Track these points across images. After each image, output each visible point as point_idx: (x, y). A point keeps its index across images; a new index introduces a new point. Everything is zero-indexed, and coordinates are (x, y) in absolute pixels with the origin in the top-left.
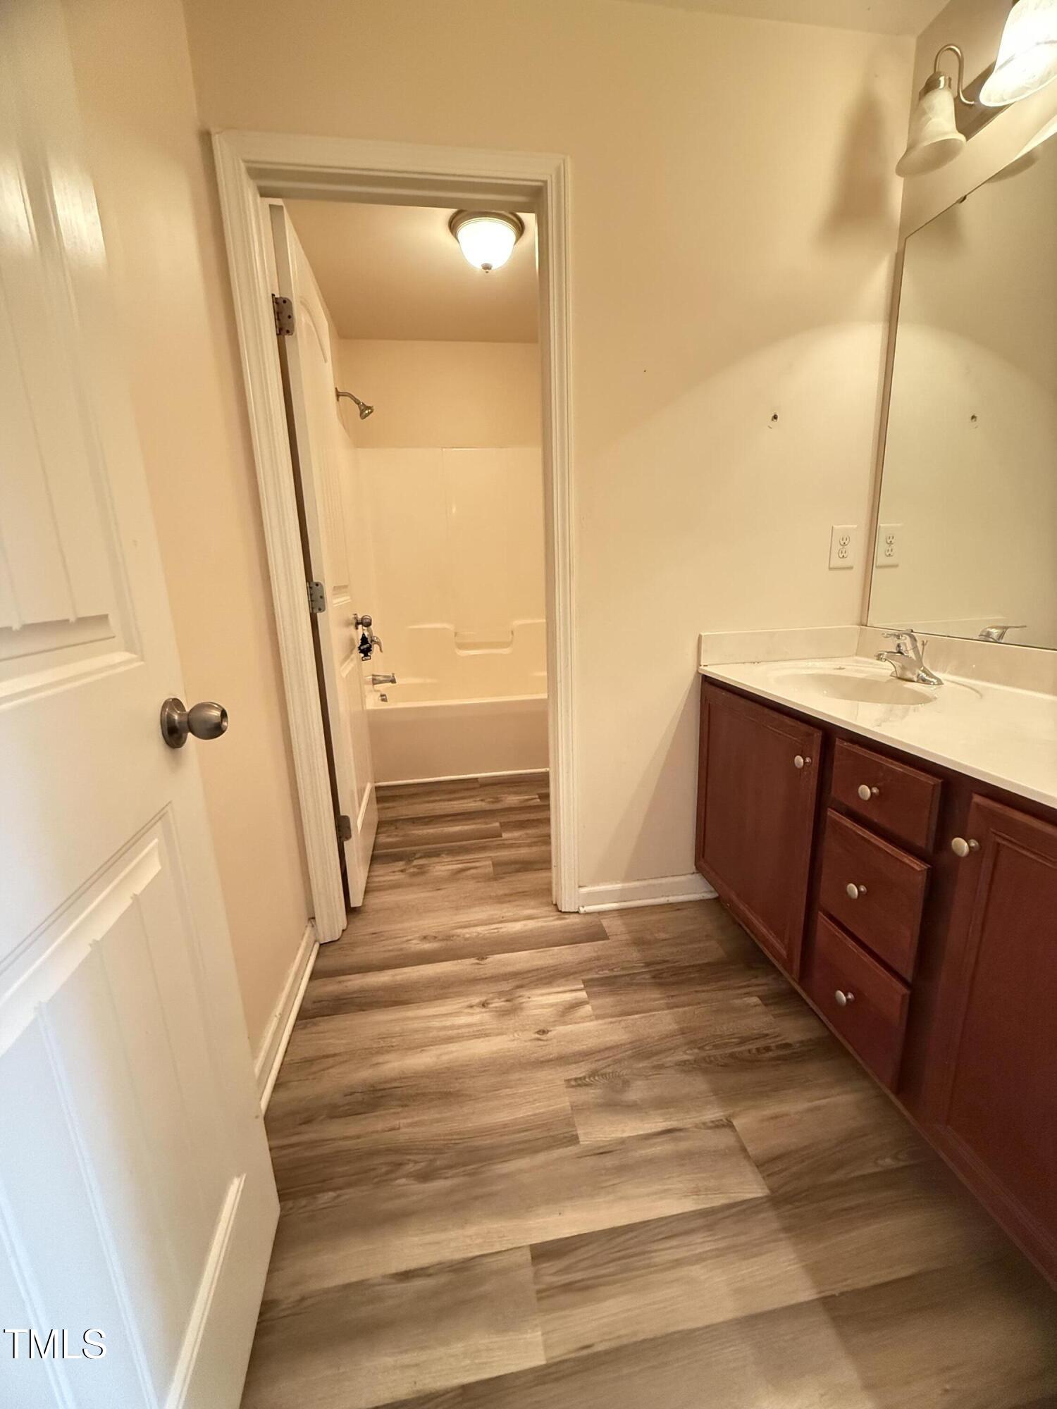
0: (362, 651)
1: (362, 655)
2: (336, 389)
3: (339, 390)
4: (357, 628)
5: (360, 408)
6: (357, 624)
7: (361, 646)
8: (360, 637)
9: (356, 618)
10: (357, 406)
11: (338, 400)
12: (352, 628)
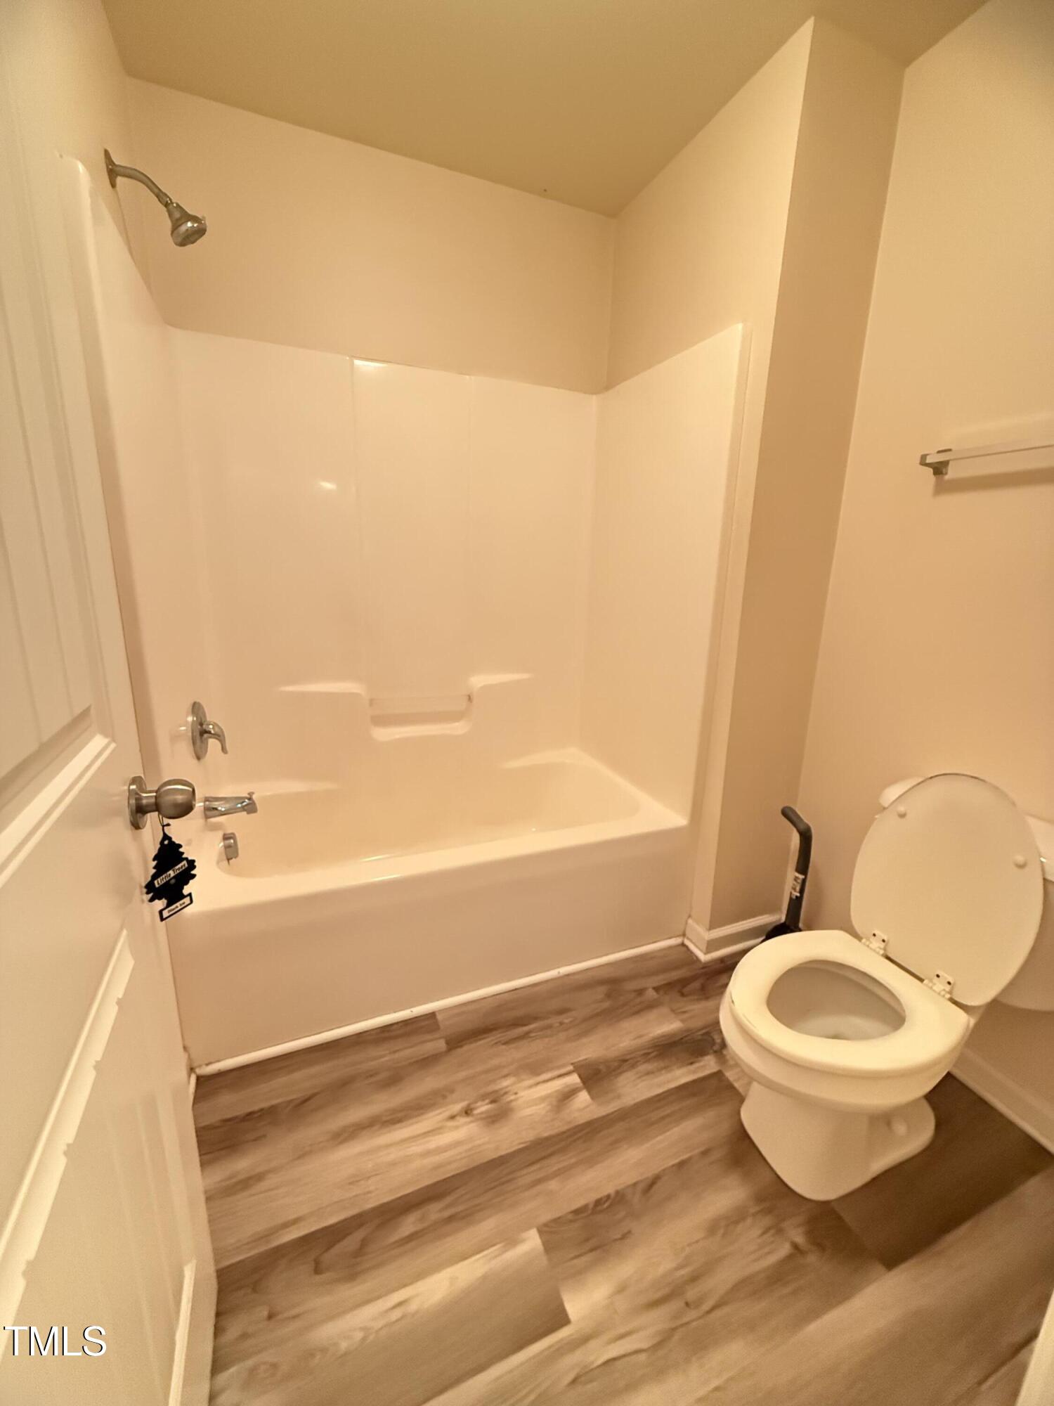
0: (154, 891)
1: (160, 904)
2: (107, 153)
3: (117, 160)
4: (136, 826)
5: (170, 215)
6: (140, 811)
7: (155, 877)
8: (153, 849)
9: (135, 795)
10: (164, 209)
11: (113, 185)
12: (121, 823)
